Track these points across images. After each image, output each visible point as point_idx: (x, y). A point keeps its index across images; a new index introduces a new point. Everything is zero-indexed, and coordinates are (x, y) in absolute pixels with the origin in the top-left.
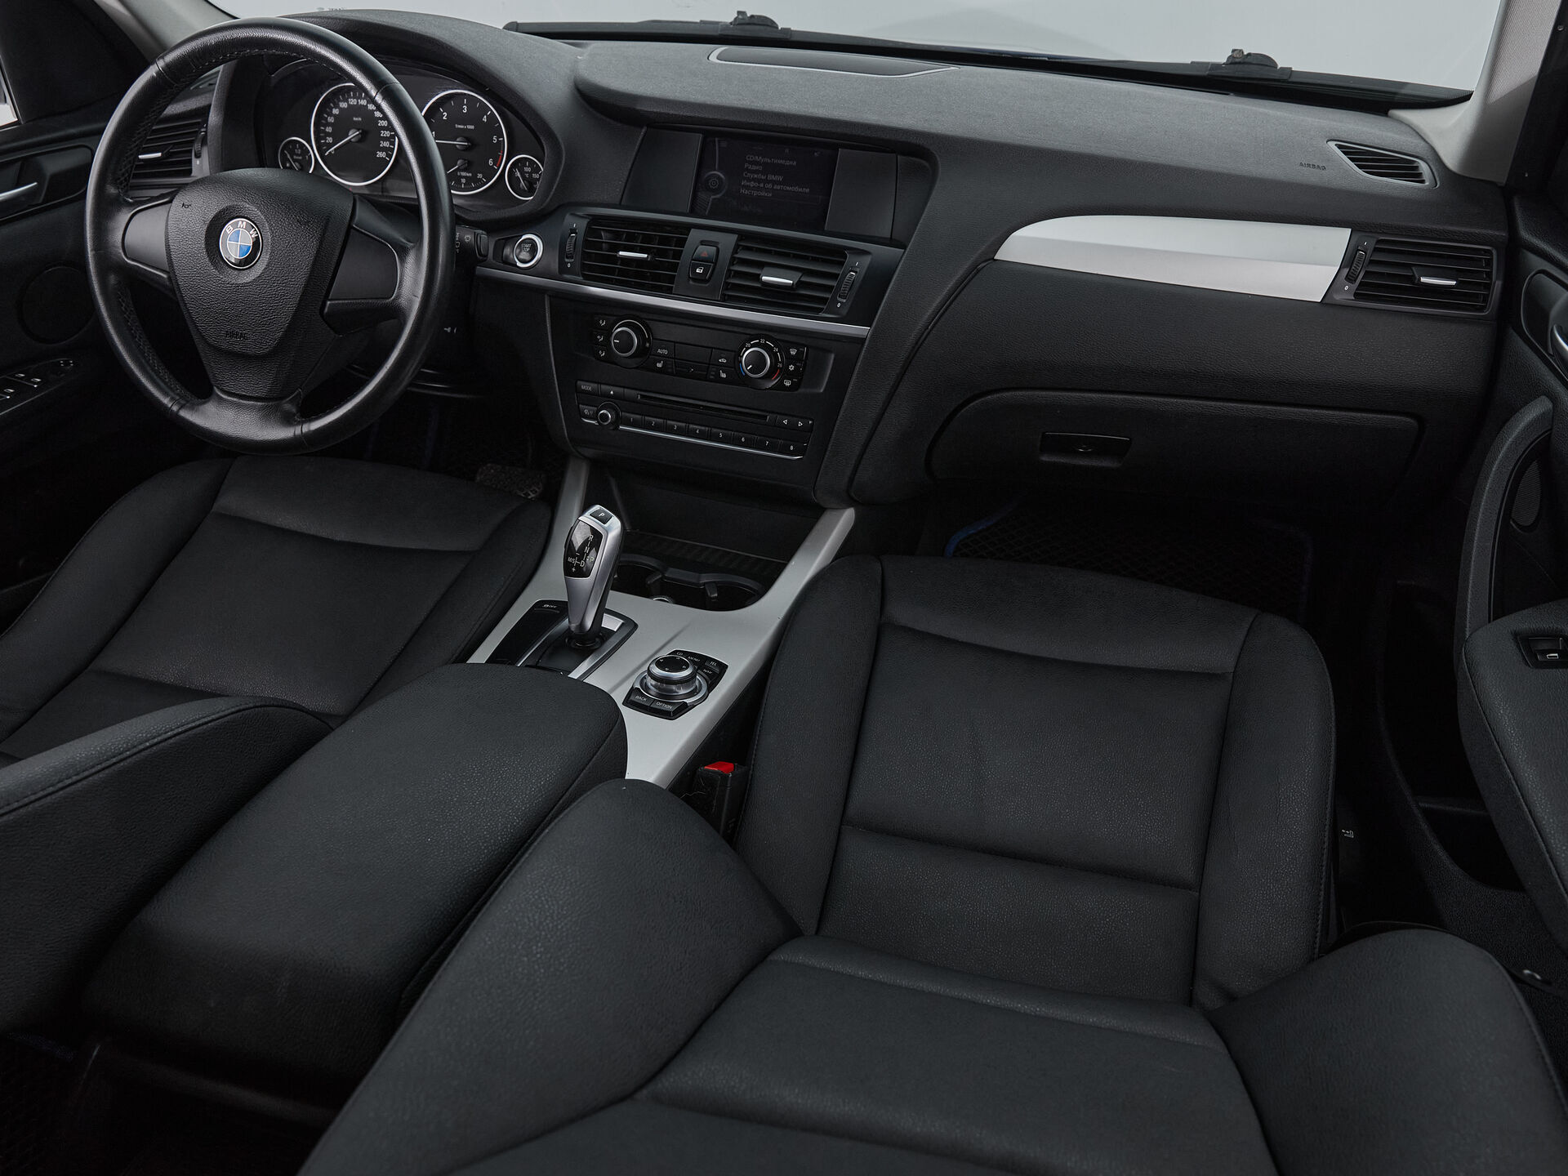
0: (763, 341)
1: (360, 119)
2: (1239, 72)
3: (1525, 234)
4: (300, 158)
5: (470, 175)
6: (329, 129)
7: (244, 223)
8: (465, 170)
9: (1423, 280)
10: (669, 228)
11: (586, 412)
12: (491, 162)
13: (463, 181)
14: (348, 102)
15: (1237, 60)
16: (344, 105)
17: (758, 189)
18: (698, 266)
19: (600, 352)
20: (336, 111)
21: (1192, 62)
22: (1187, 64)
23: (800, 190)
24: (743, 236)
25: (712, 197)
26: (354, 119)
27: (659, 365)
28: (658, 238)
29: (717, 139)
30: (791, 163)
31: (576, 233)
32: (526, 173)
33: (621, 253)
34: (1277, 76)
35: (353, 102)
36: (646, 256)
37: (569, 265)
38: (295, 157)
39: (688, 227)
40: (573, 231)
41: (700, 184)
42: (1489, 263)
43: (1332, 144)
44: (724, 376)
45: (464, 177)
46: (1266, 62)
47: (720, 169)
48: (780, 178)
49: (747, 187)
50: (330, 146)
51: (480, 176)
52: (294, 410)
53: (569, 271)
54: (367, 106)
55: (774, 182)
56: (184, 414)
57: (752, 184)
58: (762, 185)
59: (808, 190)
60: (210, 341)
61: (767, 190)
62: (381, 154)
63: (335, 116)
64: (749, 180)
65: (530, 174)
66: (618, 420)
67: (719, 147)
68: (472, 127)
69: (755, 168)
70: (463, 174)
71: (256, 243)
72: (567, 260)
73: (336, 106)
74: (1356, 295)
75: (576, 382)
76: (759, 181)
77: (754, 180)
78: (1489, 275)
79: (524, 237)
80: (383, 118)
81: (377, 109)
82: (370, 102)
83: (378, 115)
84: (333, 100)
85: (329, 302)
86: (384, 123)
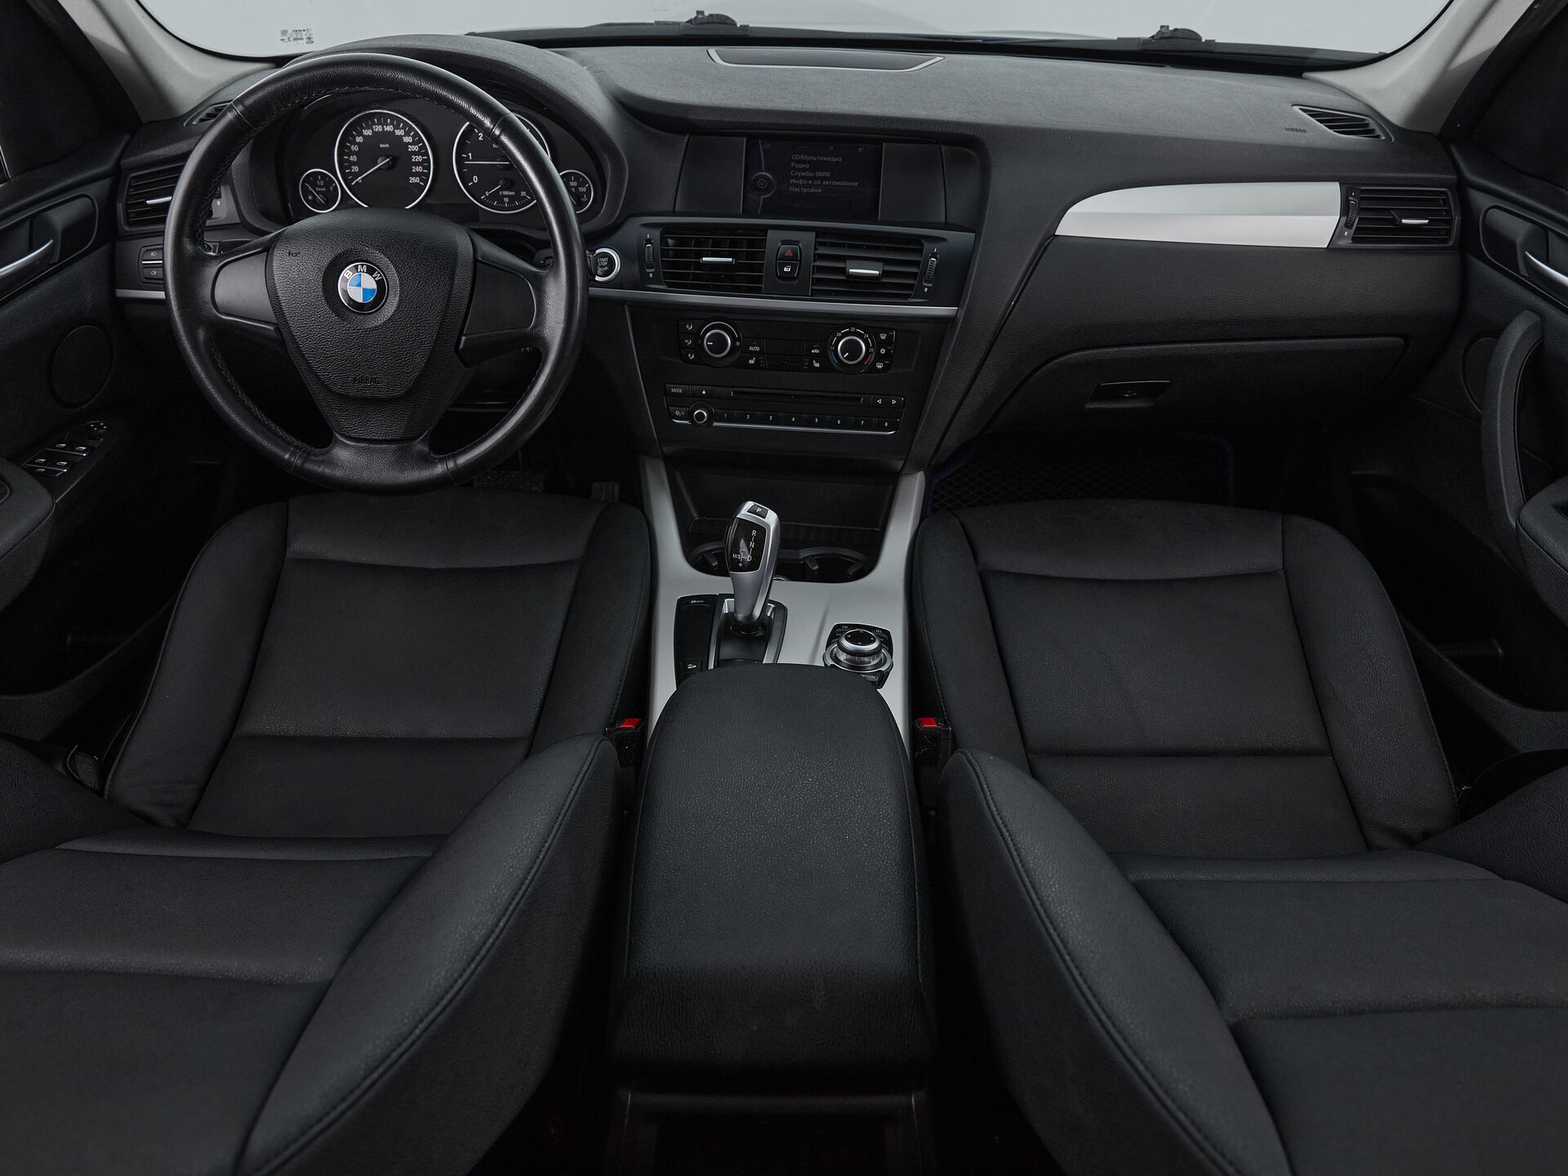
0: (853, 329)
1: (388, 146)
2: (1167, 45)
4: (324, 189)
5: (513, 193)
6: (353, 158)
7: (365, 266)
8: (508, 189)
9: (1407, 221)
10: (741, 231)
11: (677, 413)
13: (506, 200)
14: (372, 130)
15: (1166, 35)
16: (368, 132)
17: (808, 186)
18: (786, 265)
19: (689, 355)
20: (359, 139)
21: (1119, 39)
22: (1115, 40)
23: (848, 184)
24: (819, 232)
25: (763, 197)
26: (381, 146)
27: (751, 362)
28: (728, 241)
29: (760, 142)
30: (837, 159)
31: (651, 243)
32: (573, 187)
33: (704, 259)
34: (1204, 48)
35: (378, 128)
36: (730, 260)
37: (651, 275)
38: (317, 189)
39: (764, 229)
40: (648, 241)
41: (751, 186)
42: (1446, 202)
43: (1296, 108)
44: (817, 365)
45: (506, 196)
46: (1191, 36)
47: (767, 170)
48: (828, 174)
49: (797, 185)
50: (356, 175)
51: (523, 194)
52: (426, 449)
53: (653, 281)
54: (393, 133)
55: (823, 179)
56: (309, 466)
57: (801, 182)
58: (811, 182)
59: (856, 184)
60: (335, 389)
61: (817, 187)
62: (413, 180)
63: (359, 143)
64: (797, 178)
65: (576, 188)
66: (712, 418)
67: (764, 150)
69: (801, 166)
70: (506, 193)
71: (380, 283)
72: (648, 271)
73: (360, 134)
74: (1357, 239)
75: (665, 386)
76: (808, 178)
77: (803, 178)
78: (1448, 212)
79: (597, 251)
80: (413, 143)
81: (407, 134)
82: (397, 127)
83: (407, 139)
84: (356, 127)
85: (464, 338)
86: (415, 148)
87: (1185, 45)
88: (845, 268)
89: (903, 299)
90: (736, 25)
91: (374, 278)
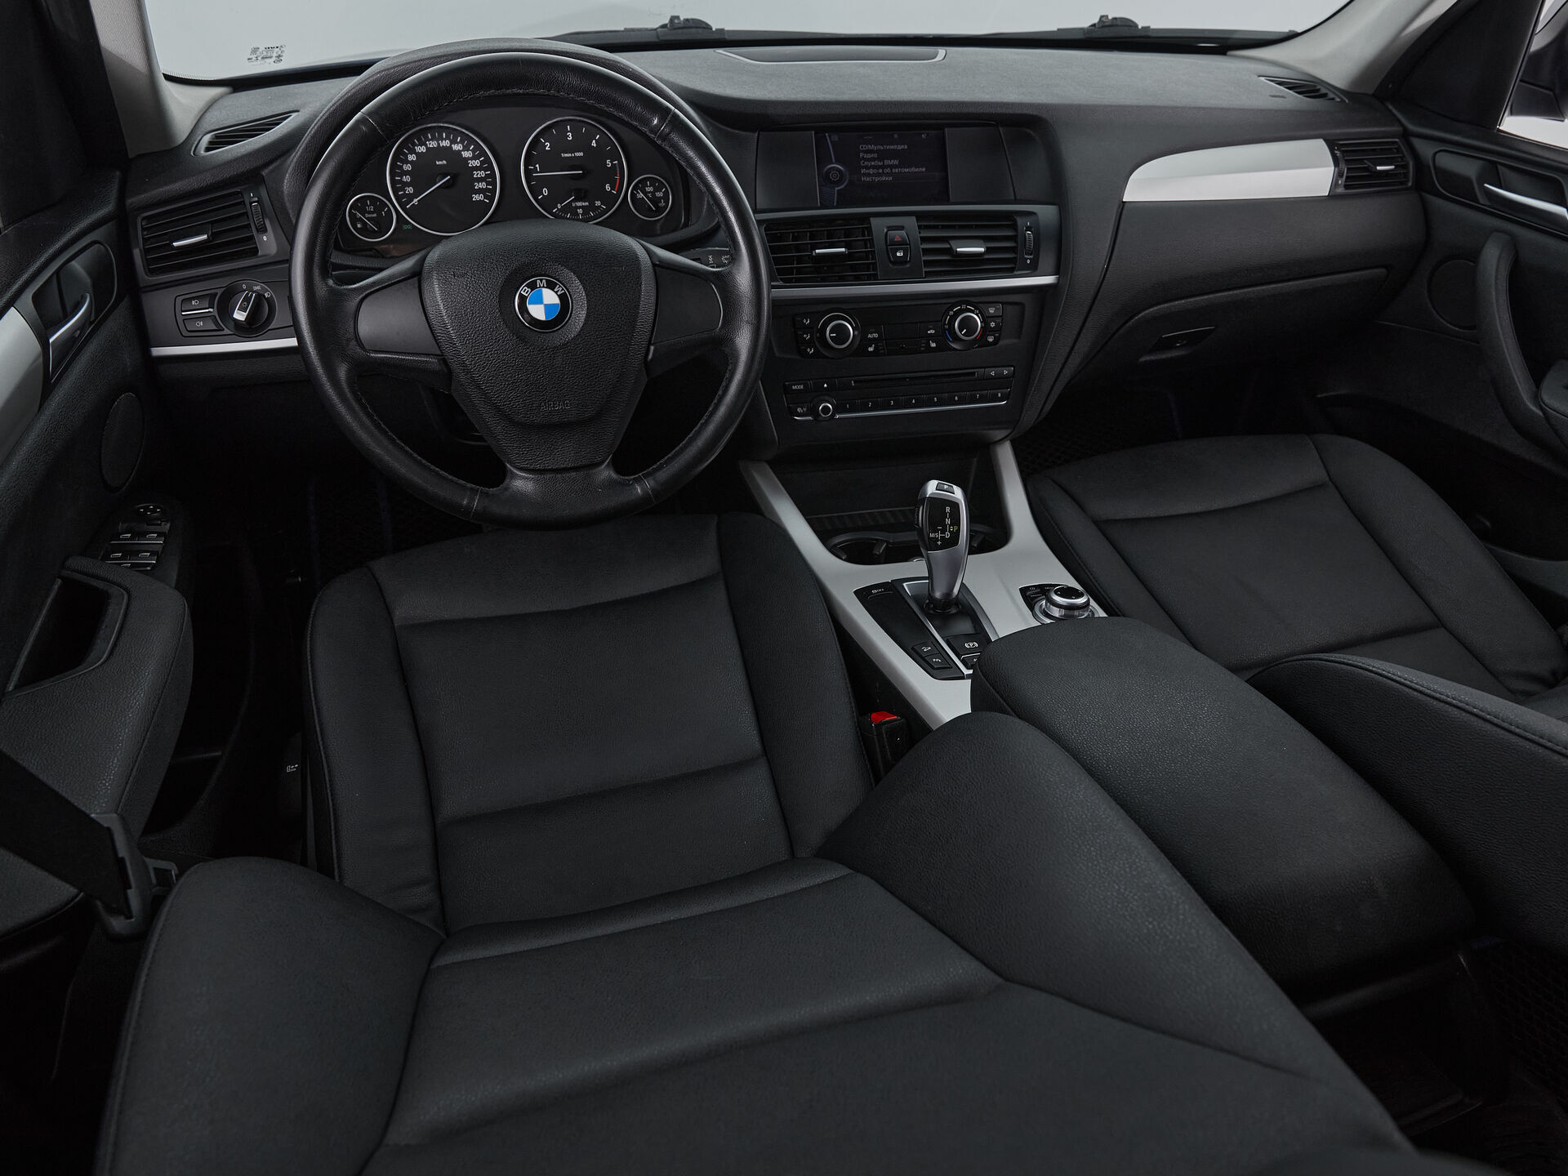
0: (964, 307)
1: (445, 162)
2: (1108, 33)
3: (1411, 127)
4: (375, 215)
5: (587, 204)
6: (407, 179)
7: (544, 281)
8: (580, 200)
9: (1378, 168)
10: (840, 222)
11: (799, 410)
12: (608, 187)
13: (580, 211)
14: (426, 145)
15: (1107, 24)
16: (421, 149)
17: (879, 175)
18: (897, 250)
19: (809, 350)
20: (412, 157)
21: (1058, 30)
22: (1054, 32)
23: (917, 170)
24: (920, 216)
25: (837, 189)
26: (438, 163)
27: (871, 349)
28: (826, 232)
29: (827, 135)
30: (902, 147)
32: (649, 192)
33: (817, 251)
34: (1139, 34)
35: (432, 144)
36: (843, 250)
38: (367, 215)
39: (865, 218)
41: (826, 179)
42: (1399, 150)
43: (1263, 79)
44: (933, 345)
45: (580, 207)
46: (1128, 24)
47: (837, 162)
48: (896, 162)
49: (869, 175)
50: (411, 197)
51: (598, 203)
54: (451, 147)
55: (892, 167)
56: (488, 507)
57: (871, 171)
58: (881, 171)
59: (924, 169)
60: (518, 418)
61: (887, 175)
62: (476, 197)
63: (412, 162)
64: (867, 168)
65: (653, 193)
66: (837, 410)
67: (831, 142)
68: (581, 154)
69: (869, 156)
70: (579, 204)
71: (562, 297)
73: (413, 151)
74: (1346, 187)
75: (785, 384)
76: (879, 167)
77: (874, 167)
78: (1403, 158)
80: (474, 158)
81: (466, 148)
82: (454, 142)
83: (466, 154)
84: (408, 145)
85: (652, 348)
86: (476, 163)
87: (1125, 32)
88: (951, 248)
89: (1010, 273)
90: (711, 29)
91: (556, 292)
